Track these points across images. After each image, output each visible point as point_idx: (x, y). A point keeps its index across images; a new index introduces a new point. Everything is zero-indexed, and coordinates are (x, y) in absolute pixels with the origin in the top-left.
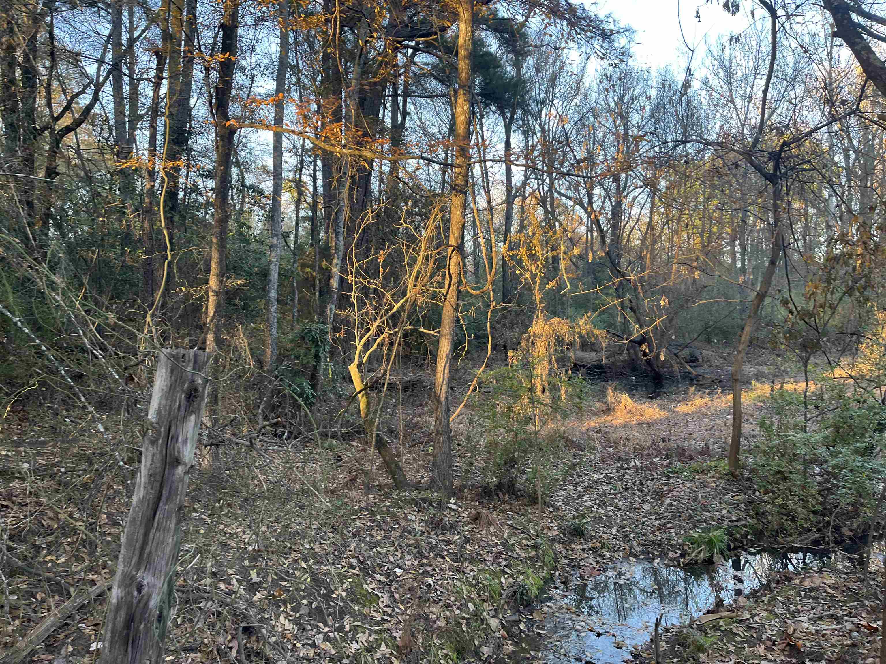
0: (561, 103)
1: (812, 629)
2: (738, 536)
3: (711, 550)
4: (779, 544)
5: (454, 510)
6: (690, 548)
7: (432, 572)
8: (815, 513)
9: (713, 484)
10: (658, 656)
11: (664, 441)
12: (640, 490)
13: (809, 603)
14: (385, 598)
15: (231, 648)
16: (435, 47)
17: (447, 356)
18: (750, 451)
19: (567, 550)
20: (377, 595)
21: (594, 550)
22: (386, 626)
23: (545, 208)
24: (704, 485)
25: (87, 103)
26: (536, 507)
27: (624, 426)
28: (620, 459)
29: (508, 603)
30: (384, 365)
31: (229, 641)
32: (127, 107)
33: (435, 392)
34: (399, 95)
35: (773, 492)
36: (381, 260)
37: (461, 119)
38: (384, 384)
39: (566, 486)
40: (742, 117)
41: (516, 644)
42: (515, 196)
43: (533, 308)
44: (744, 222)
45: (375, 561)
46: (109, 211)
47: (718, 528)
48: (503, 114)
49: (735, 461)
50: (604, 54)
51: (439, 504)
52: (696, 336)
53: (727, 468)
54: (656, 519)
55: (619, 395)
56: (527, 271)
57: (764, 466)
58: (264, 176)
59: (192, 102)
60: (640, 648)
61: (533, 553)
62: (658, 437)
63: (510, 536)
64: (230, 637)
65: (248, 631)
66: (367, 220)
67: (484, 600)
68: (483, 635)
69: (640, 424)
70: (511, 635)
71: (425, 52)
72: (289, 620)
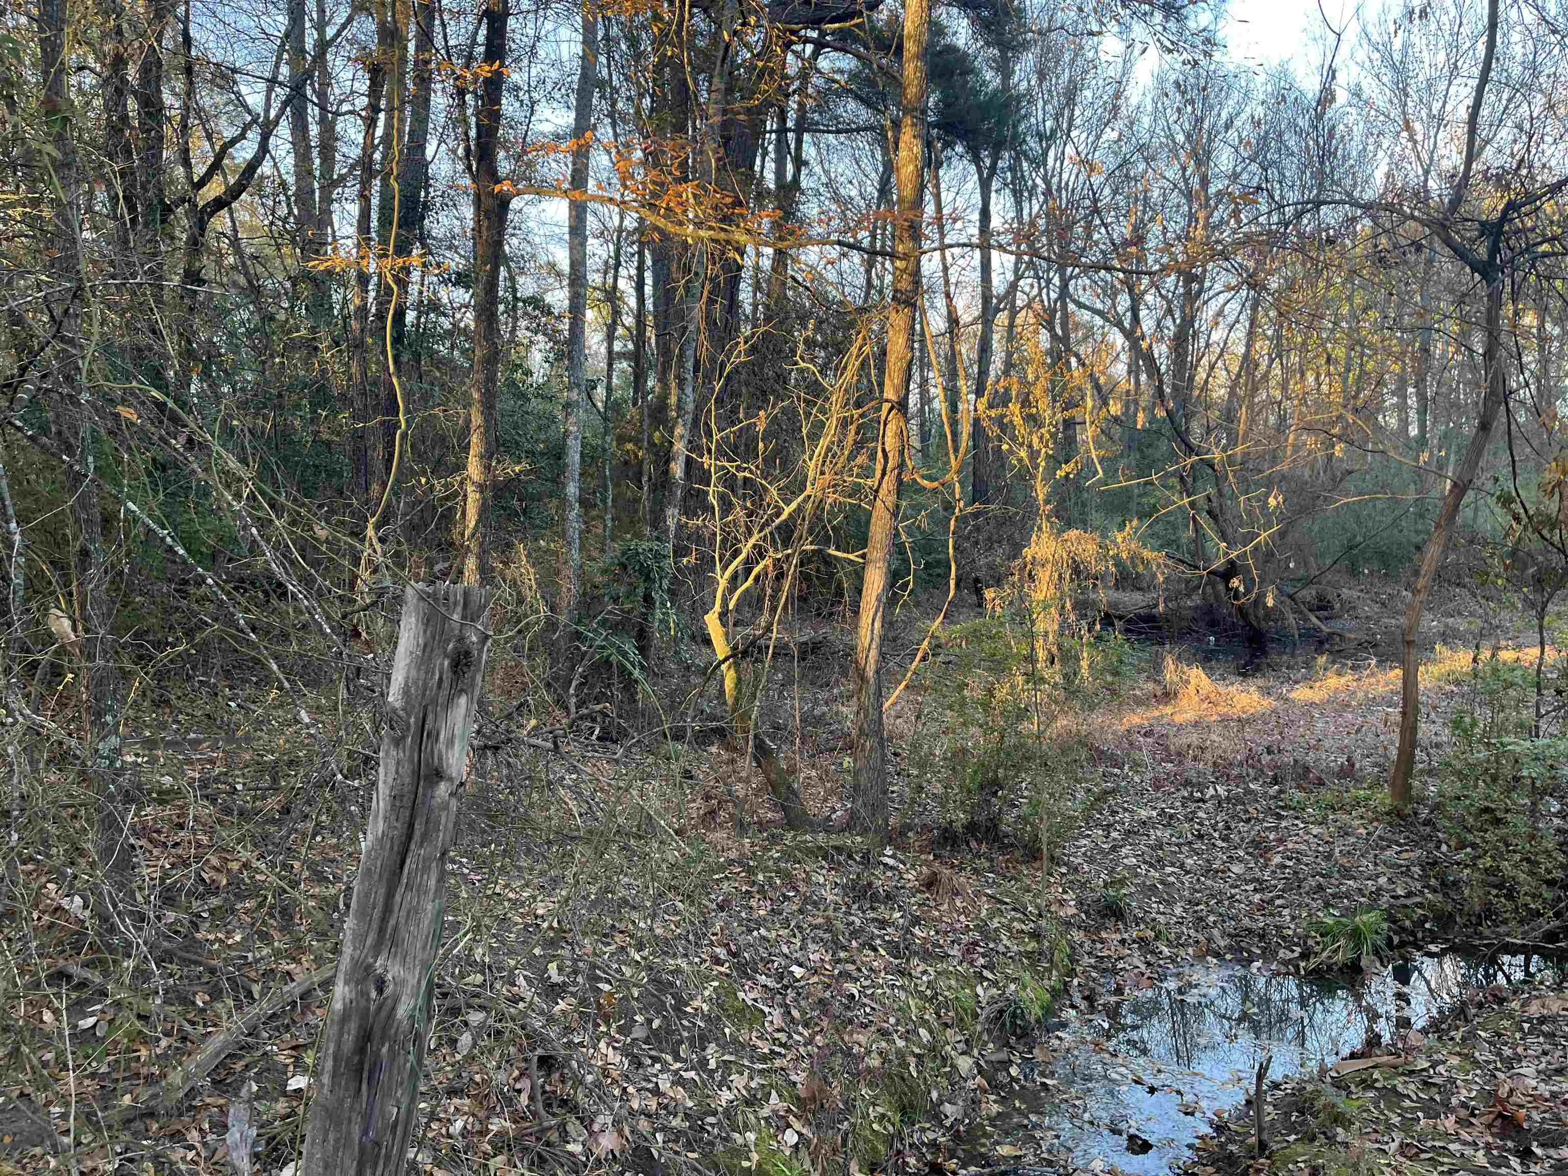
0: (1084, 135)
1: (1544, 1089)
2: (1407, 923)
3: (1358, 947)
4: (1481, 939)
5: (892, 868)
6: (1318, 943)
7: (855, 974)
8: (1551, 883)
9: (1363, 831)
10: (1261, 1130)
11: (1269, 752)
12: (1225, 839)
13: (1536, 1043)
14: (776, 1017)
15: (519, 1091)
16: (856, 39)
17: (879, 599)
18: (1430, 772)
19: (1094, 941)
20: (762, 1011)
21: (1142, 941)
22: (778, 1063)
23: (1051, 330)
24: (1344, 832)
25: (249, 156)
26: (1037, 865)
27: (1196, 724)
28: (1187, 783)
29: (989, 1031)
30: (766, 614)
31: (516, 1080)
32: (317, 161)
33: (857, 662)
34: (790, 130)
35: (1474, 846)
36: (761, 428)
37: (907, 170)
38: (767, 647)
39: (1089, 829)
40: (1425, 156)
41: (1002, 1101)
42: (998, 310)
43: (1031, 510)
44: (1425, 350)
45: (756, 950)
46: (291, 347)
47: (1370, 909)
48: (976, 160)
49: (1403, 790)
50: (1172, 43)
51: (866, 857)
52: (1329, 562)
53: (1387, 801)
54: (1255, 890)
55: (1186, 669)
56: (1022, 444)
57: (1459, 798)
58: (551, 280)
59: (430, 151)
60: (1226, 1115)
61: (1032, 945)
62: (1258, 745)
63: (991, 915)
64: (516, 1073)
65: (546, 1063)
66: (738, 356)
67: (946, 1025)
68: (945, 1083)
69: (1225, 720)
70: (995, 1087)
71: (836, 49)
72: (614, 1048)
